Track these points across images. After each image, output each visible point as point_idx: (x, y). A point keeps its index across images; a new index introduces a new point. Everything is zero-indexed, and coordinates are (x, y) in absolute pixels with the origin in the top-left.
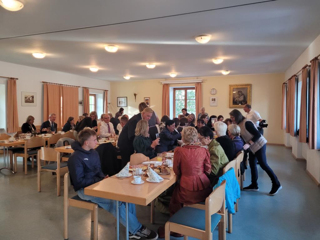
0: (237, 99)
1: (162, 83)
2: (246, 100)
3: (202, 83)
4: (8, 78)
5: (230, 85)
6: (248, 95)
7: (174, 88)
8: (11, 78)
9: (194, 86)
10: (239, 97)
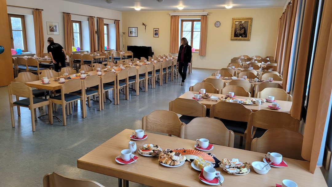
0: (238, 32)
1: (171, 15)
2: (246, 32)
3: (207, 16)
4: (34, 9)
5: (233, 19)
6: (249, 28)
7: (182, 20)
8: (37, 9)
9: (200, 19)
10: (240, 30)
